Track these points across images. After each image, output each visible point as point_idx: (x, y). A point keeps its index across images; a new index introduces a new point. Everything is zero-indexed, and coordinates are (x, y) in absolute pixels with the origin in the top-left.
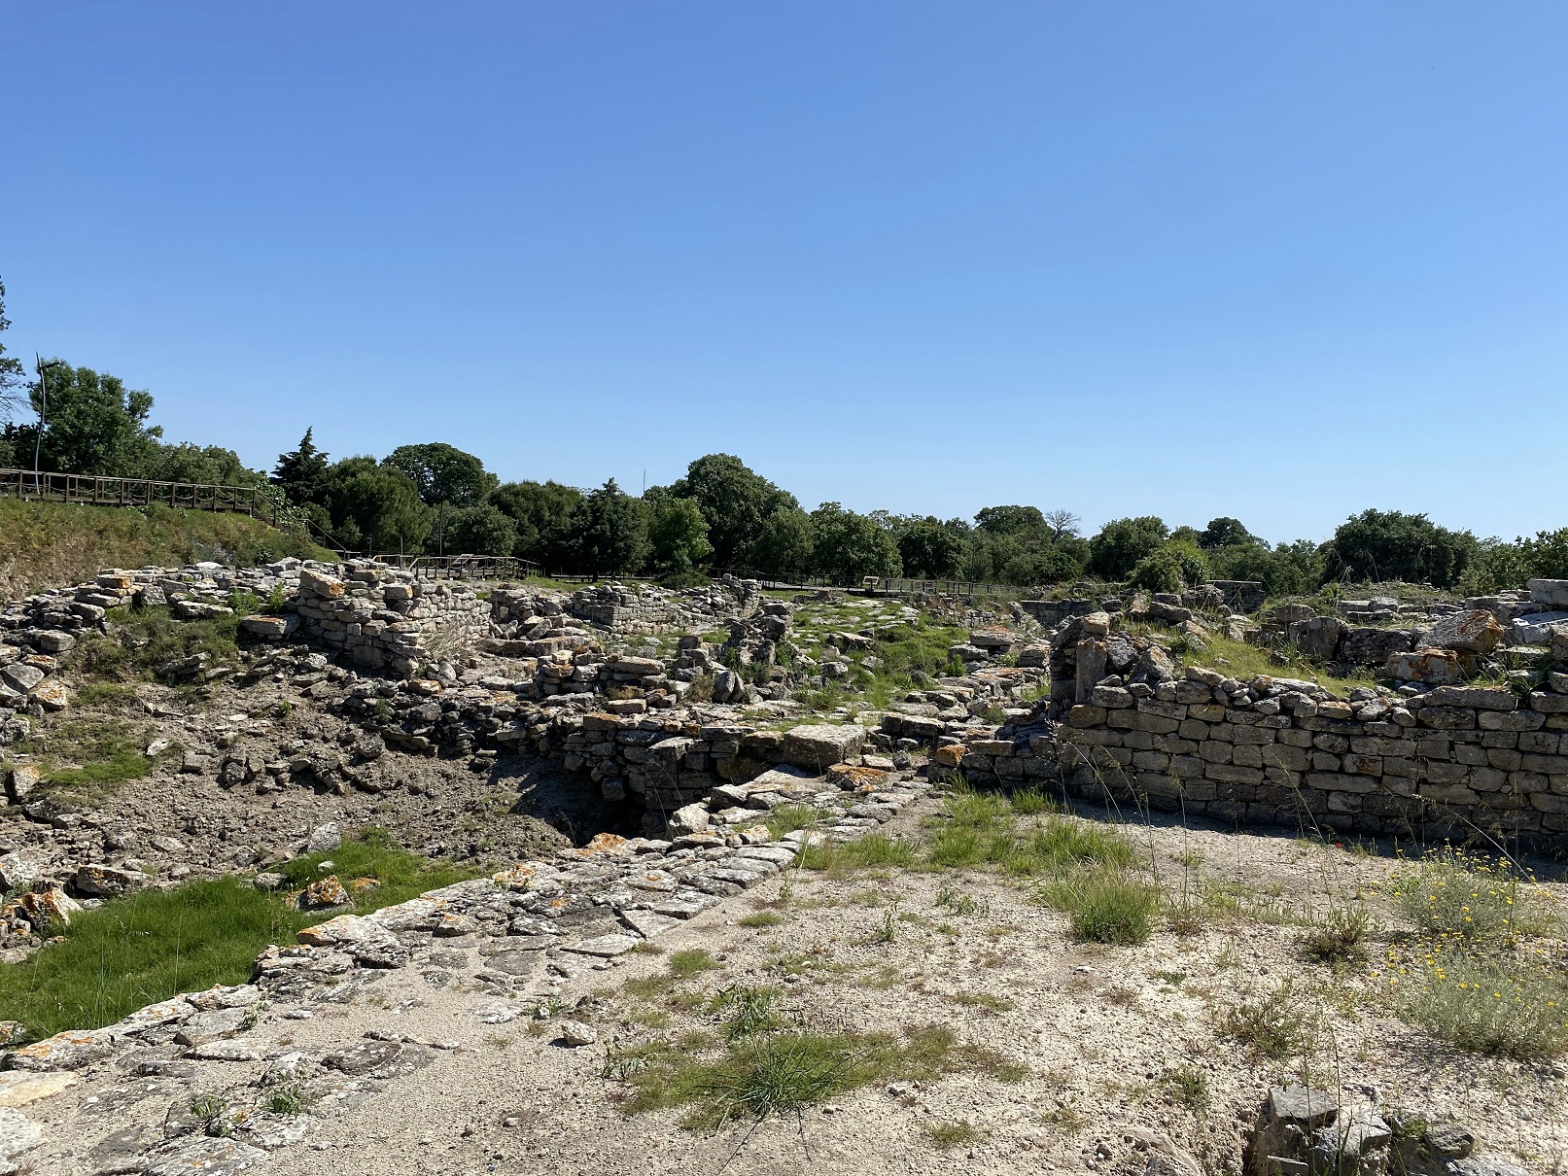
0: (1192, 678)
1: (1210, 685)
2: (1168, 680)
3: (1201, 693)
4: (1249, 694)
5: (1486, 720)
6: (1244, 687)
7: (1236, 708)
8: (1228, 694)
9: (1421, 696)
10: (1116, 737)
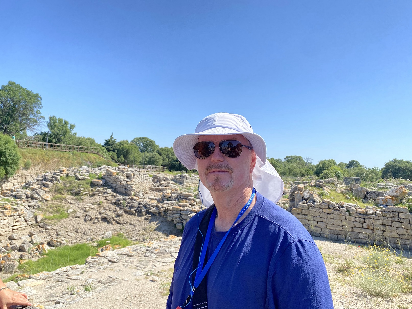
0: (324, 202)
1: (328, 204)
2: (318, 202)
3: (326, 206)
4: (338, 207)
5: (401, 215)
6: (337, 205)
7: (335, 210)
8: (333, 206)
9: (384, 209)
10: (304, 217)
